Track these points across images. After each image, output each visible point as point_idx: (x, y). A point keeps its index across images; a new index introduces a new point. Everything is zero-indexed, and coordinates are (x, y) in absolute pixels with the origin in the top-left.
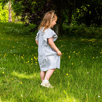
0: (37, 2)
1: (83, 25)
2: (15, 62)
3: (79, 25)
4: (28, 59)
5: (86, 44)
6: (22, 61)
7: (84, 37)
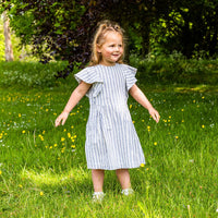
0: (66, 9)
1: (176, 55)
2: (25, 149)
3: (168, 57)
4: (55, 140)
5: (186, 97)
6: (41, 146)
7: (180, 83)
